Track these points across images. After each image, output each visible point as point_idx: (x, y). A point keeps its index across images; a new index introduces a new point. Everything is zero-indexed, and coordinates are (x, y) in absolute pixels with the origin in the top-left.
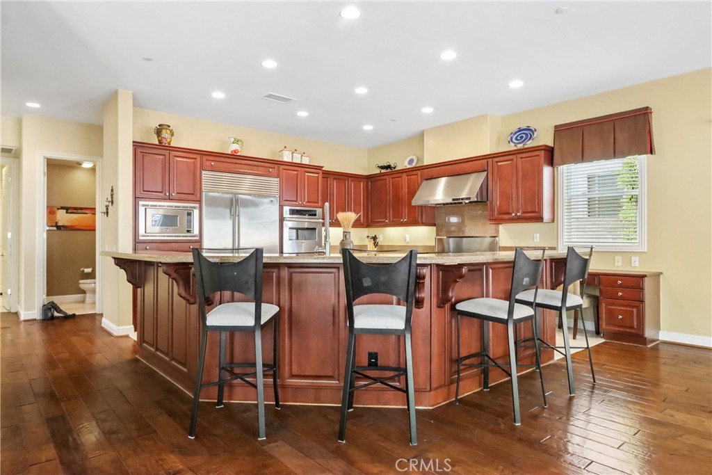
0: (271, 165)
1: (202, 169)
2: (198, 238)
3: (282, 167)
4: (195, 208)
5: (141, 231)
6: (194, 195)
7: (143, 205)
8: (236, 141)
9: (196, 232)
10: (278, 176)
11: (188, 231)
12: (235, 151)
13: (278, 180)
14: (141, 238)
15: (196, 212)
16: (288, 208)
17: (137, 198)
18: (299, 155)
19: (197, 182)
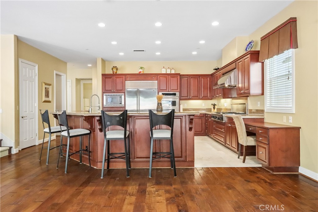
0: (154, 76)
1: (125, 80)
2: (123, 106)
3: (159, 76)
4: (122, 95)
5: (105, 104)
6: (122, 90)
7: (105, 95)
8: (142, 68)
9: (123, 103)
10: (157, 80)
11: (120, 103)
12: (140, 72)
13: (157, 81)
14: (104, 106)
15: (123, 97)
16: (161, 93)
17: (103, 93)
18: (170, 70)
19: (123, 85)
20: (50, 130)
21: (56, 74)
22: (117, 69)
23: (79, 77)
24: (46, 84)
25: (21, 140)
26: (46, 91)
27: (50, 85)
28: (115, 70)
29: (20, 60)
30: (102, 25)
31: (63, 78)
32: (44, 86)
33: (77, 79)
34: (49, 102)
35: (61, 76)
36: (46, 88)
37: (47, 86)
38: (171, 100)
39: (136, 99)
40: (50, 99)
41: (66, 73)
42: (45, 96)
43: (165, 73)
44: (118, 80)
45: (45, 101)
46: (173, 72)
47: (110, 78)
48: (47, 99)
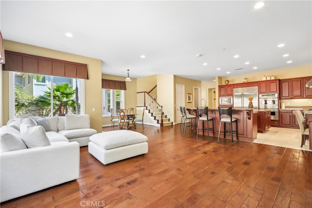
0: (255, 83)
1: (233, 88)
3: (259, 83)
7: (221, 98)
8: (246, 79)
9: (232, 103)
11: (230, 103)
12: (244, 82)
13: (257, 87)
14: (220, 104)
15: (232, 98)
16: (261, 95)
17: (219, 97)
18: (270, 77)
19: (232, 91)
20: (186, 117)
21: (195, 88)
22: (228, 81)
23: (210, 88)
24: (188, 94)
25: (177, 120)
26: (189, 97)
27: (191, 94)
28: (227, 82)
29: (176, 85)
30: (205, 64)
31: (199, 89)
32: (188, 95)
33: (209, 89)
34: (191, 102)
35: (198, 89)
36: (189, 96)
37: (189, 95)
38: (272, 99)
39: (241, 99)
40: (191, 101)
41: (201, 87)
42: (188, 100)
43: (265, 80)
44: (228, 88)
45: (188, 102)
46: (273, 78)
47: (223, 87)
48: (189, 101)
